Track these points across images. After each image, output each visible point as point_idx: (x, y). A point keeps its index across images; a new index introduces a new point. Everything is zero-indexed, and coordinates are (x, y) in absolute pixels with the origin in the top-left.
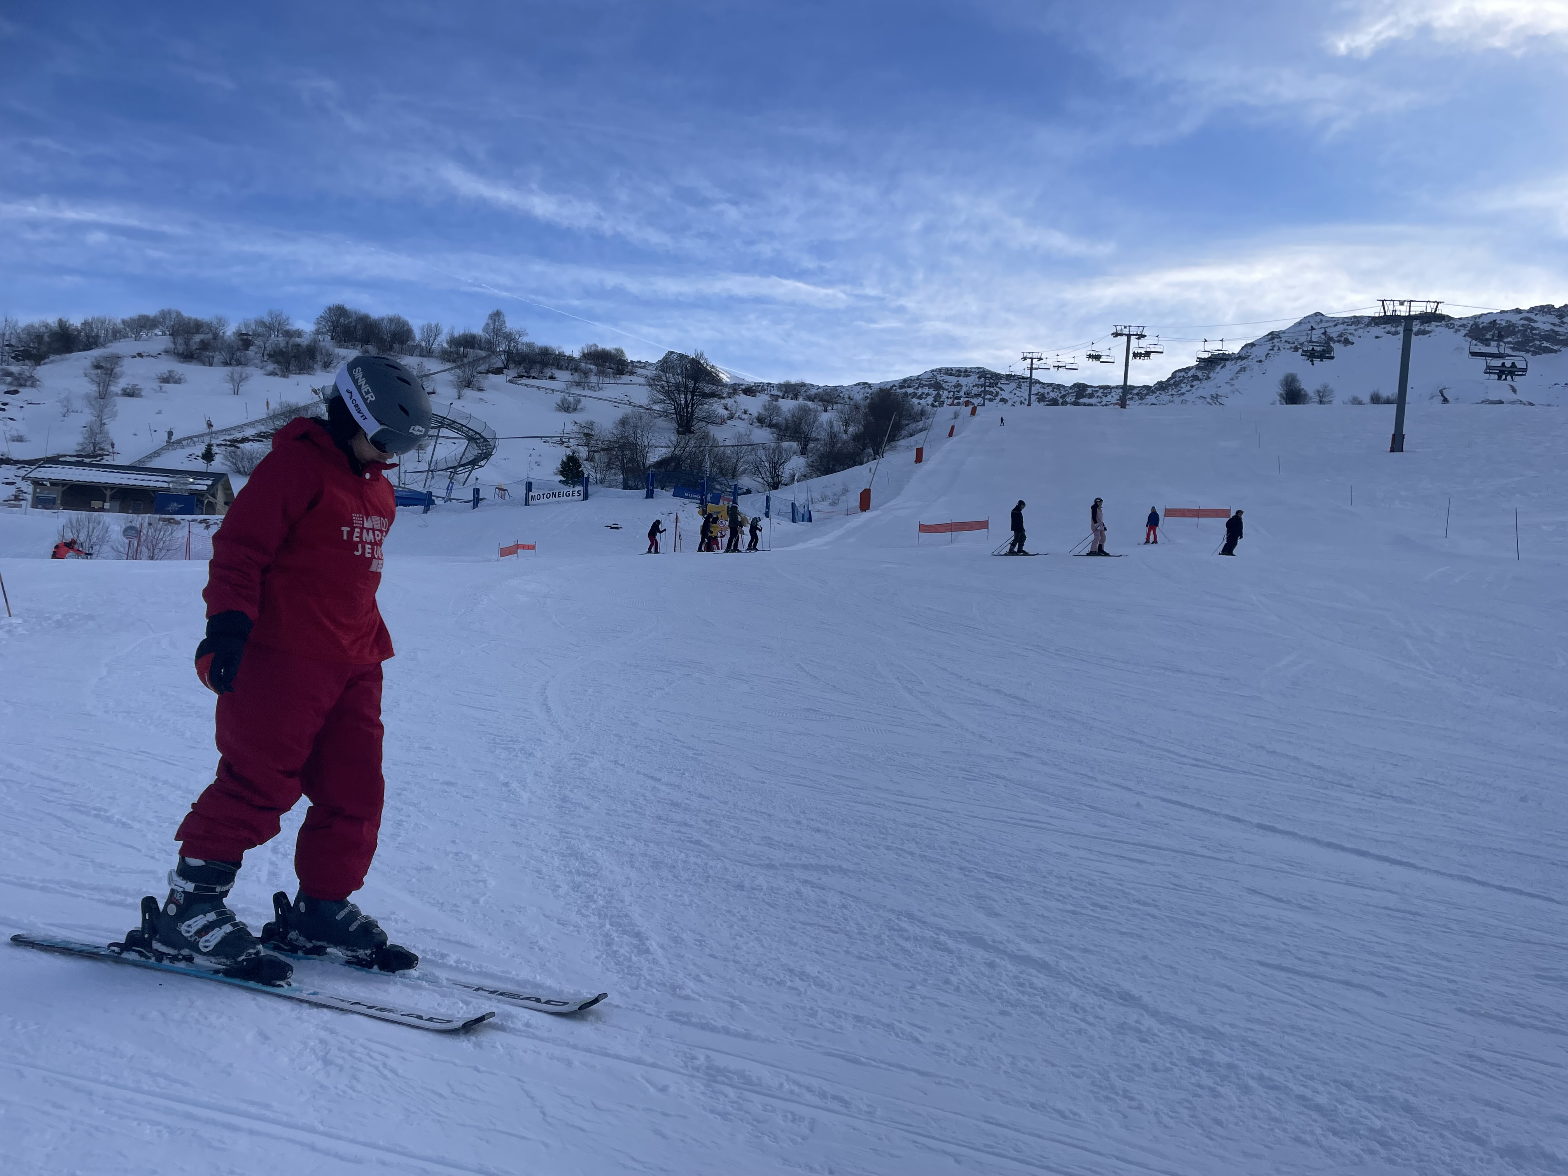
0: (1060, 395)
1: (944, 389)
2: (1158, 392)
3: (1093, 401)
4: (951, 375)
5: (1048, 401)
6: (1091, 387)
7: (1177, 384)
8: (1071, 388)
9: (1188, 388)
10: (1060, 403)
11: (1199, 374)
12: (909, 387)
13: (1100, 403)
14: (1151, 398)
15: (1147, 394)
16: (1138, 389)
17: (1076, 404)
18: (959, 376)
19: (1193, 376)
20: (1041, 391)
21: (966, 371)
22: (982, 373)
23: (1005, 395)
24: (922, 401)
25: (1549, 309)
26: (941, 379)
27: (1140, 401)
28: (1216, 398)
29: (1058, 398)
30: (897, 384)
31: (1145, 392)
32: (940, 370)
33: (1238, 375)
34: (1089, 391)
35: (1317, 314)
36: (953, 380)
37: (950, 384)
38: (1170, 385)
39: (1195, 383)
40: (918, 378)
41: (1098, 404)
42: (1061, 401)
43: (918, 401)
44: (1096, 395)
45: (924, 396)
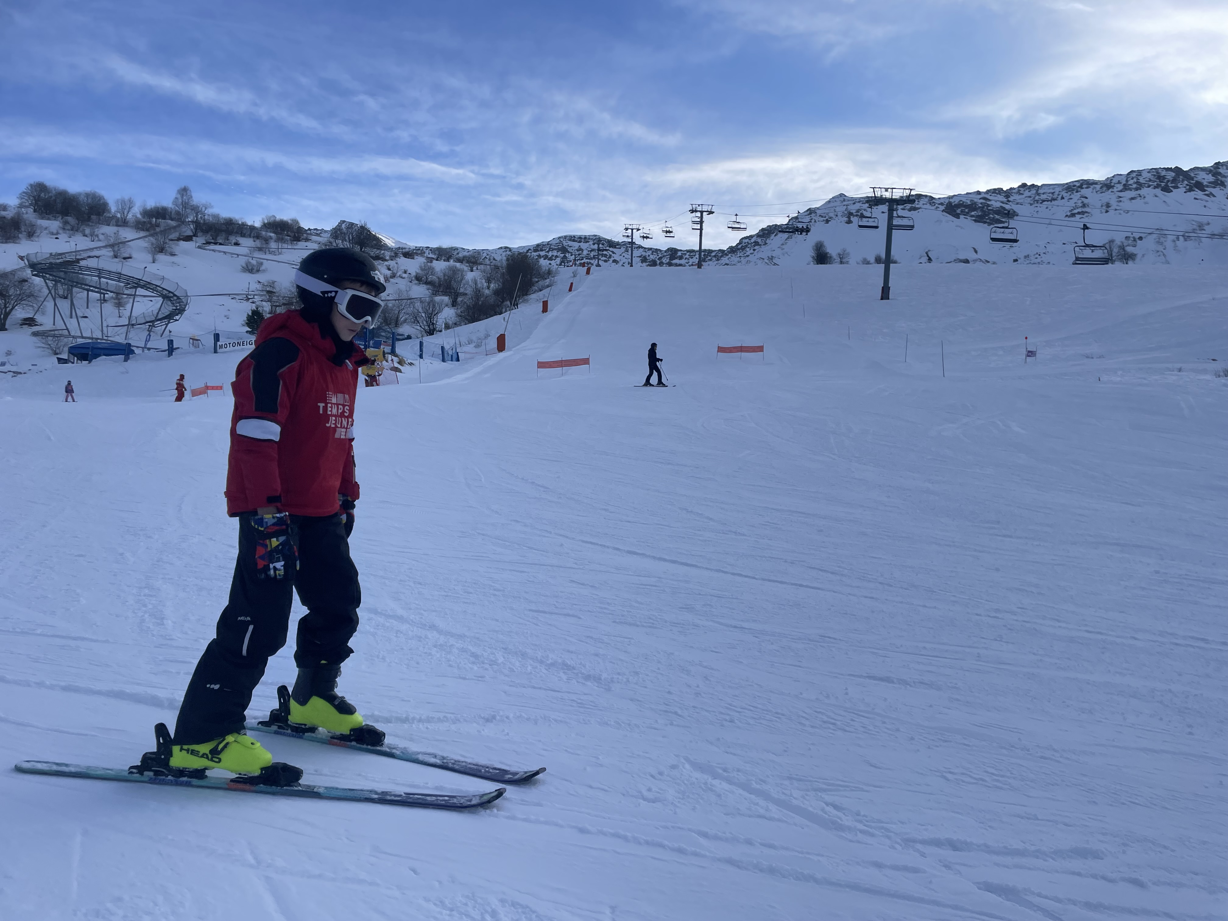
0: (658, 257)
1: (569, 252)
2: (730, 255)
3: (683, 262)
4: (574, 241)
5: (649, 262)
6: (681, 250)
7: (743, 248)
8: (666, 251)
9: (752, 251)
10: (658, 263)
11: (759, 240)
12: (542, 250)
13: (687, 263)
14: (725, 260)
15: (722, 256)
16: (715, 252)
17: (670, 264)
18: (580, 242)
19: (755, 242)
20: (644, 254)
21: (585, 238)
22: (598, 240)
23: (616, 257)
24: (553, 262)
25: (999, 191)
26: (567, 244)
27: (717, 262)
28: (771, 258)
29: (657, 259)
30: (532, 248)
31: (720, 255)
32: (565, 237)
33: (787, 241)
34: (679, 254)
35: (842, 195)
36: (576, 245)
37: (574, 249)
38: (739, 249)
39: (756, 247)
40: (548, 243)
41: (687, 264)
42: (658, 262)
43: (549, 262)
44: (685, 257)
45: (554, 258)
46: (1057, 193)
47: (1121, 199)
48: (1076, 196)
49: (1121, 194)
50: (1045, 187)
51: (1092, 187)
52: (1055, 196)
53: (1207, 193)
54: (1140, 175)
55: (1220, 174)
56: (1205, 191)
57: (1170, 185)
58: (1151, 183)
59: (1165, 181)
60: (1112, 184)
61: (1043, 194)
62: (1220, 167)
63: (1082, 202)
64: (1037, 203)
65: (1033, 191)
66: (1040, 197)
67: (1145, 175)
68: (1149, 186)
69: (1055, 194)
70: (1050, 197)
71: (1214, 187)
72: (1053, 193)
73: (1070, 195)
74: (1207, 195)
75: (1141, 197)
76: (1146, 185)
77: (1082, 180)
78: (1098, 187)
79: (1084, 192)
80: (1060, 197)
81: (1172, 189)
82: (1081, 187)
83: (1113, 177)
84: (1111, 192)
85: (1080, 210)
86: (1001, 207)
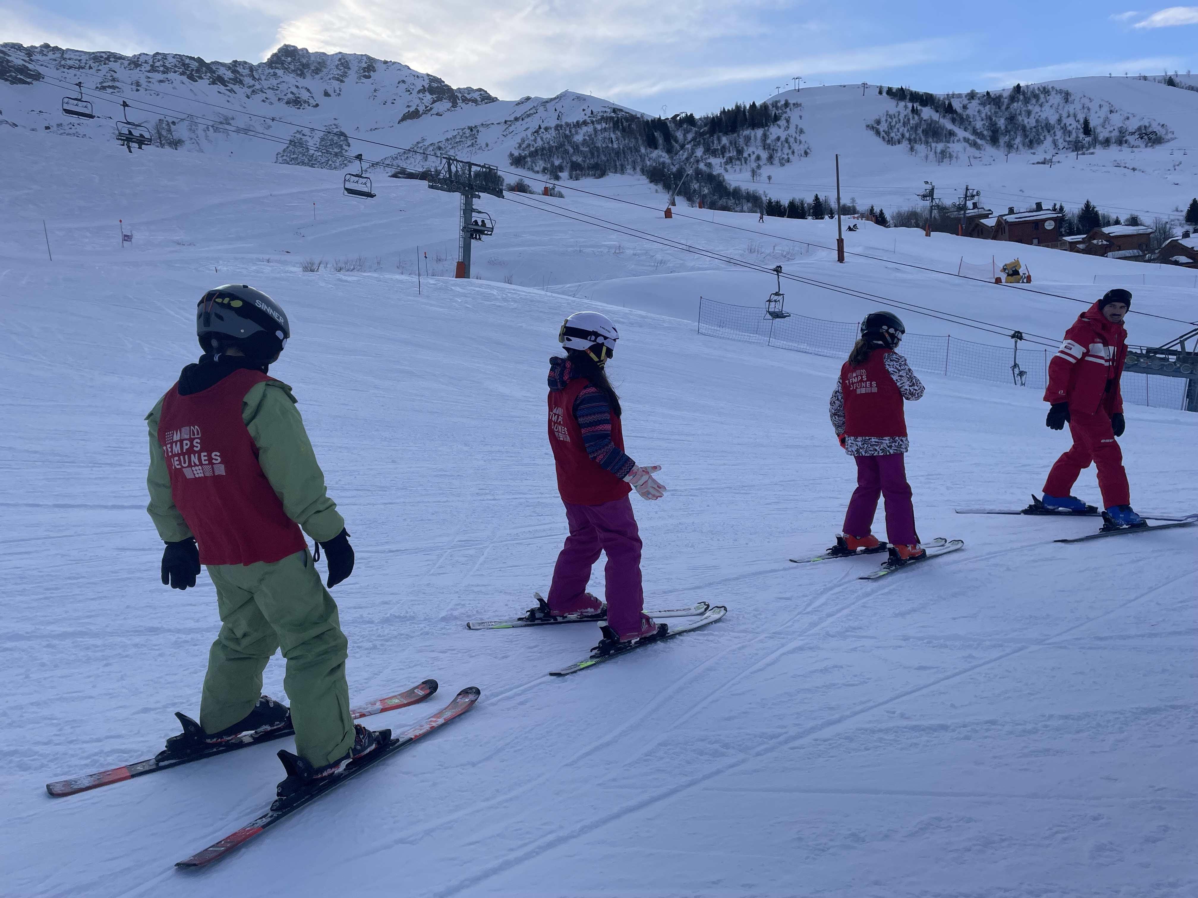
46: (84, 61)
47: (150, 80)
48: (104, 68)
49: (149, 74)
50: (71, 53)
51: (120, 61)
52: (83, 65)
53: (228, 88)
54: (166, 59)
55: (238, 72)
56: (227, 86)
57: (195, 75)
58: (177, 69)
59: (190, 69)
60: (140, 63)
61: (70, 59)
62: (237, 65)
63: (112, 76)
64: (64, 68)
65: (58, 55)
66: (66, 62)
67: (170, 59)
68: (175, 72)
69: (82, 61)
70: (77, 64)
71: (234, 84)
72: (80, 60)
73: (98, 66)
74: (229, 90)
75: (169, 81)
76: (173, 70)
77: (109, 52)
78: (126, 63)
79: (112, 65)
80: (88, 66)
81: (197, 78)
82: (108, 59)
83: (140, 55)
84: (140, 71)
85: (110, 84)
86: (23, 65)
